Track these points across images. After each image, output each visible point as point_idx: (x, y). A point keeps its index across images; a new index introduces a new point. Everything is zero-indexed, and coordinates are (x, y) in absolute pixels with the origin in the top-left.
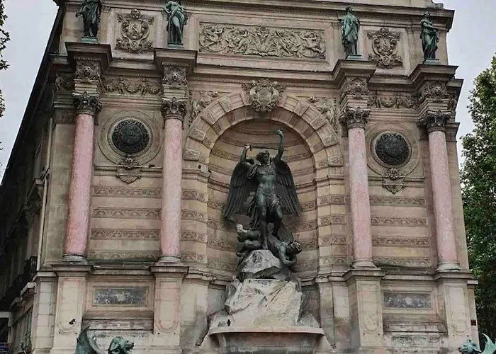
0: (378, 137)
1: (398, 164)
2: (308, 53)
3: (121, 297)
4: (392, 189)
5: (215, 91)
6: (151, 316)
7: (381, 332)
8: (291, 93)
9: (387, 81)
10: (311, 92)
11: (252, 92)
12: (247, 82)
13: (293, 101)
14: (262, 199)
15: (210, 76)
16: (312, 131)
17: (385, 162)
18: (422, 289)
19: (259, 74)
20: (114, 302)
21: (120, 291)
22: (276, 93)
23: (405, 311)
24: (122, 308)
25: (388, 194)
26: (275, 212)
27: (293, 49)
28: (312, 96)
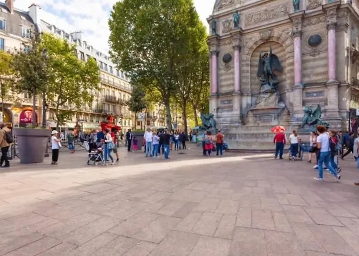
0: (309, 38)
1: (316, 46)
2: (282, 13)
3: (226, 102)
4: (314, 55)
5: (250, 37)
6: (232, 107)
7: (301, 105)
8: (276, 30)
9: (313, 14)
10: (283, 28)
11: (262, 34)
12: (260, 31)
13: (276, 32)
14: (265, 69)
15: (252, 32)
16: (283, 42)
17: (311, 46)
18: (321, 90)
19: (264, 27)
20: (225, 104)
21: (226, 101)
22: (269, 32)
23: (313, 98)
24: (226, 105)
25: (312, 58)
26: (269, 73)
27: (277, 14)
28: (283, 29)
